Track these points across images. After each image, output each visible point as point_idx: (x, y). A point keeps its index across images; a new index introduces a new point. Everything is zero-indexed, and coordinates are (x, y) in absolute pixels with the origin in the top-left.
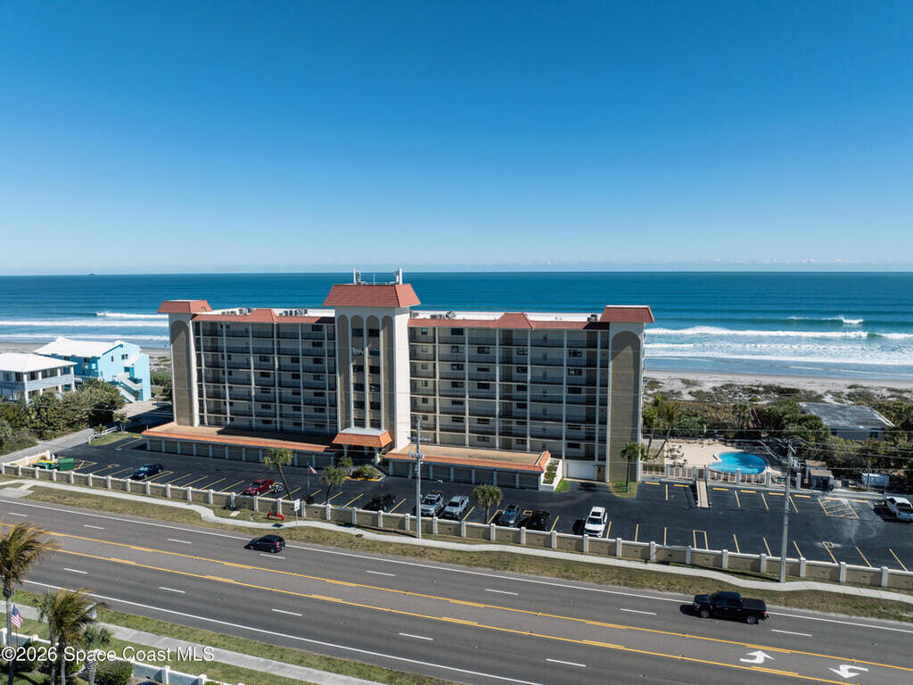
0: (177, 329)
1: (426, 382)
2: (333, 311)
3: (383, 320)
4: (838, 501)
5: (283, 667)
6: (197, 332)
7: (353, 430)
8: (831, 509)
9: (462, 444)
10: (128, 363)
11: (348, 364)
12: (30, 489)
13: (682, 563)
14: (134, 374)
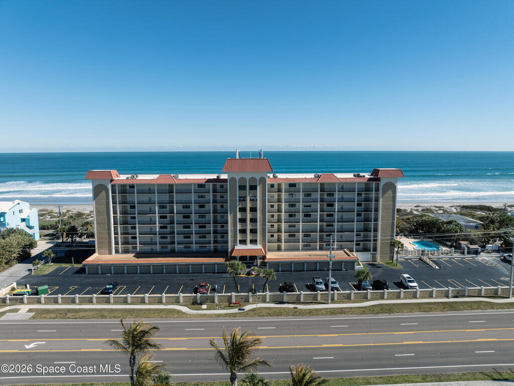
0: (98, 190)
1: (273, 215)
2: (227, 175)
3: (259, 180)
4: (483, 259)
6: (114, 192)
7: (239, 247)
9: (298, 250)
10: (24, 216)
11: (236, 207)
12: (29, 311)
13: (464, 296)
14: (29, 223)
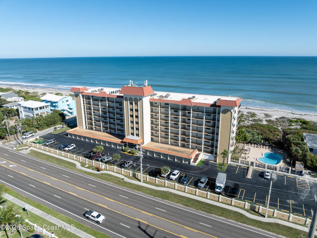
1: (156, 121)
4: (305, 181)
5: (80, 232)
6: (83, 98)
8: (300, 184)
9: (168, 144)
10: (68, 103)
12: (30, 151)
14: (70, 107)
